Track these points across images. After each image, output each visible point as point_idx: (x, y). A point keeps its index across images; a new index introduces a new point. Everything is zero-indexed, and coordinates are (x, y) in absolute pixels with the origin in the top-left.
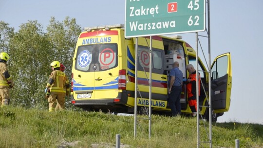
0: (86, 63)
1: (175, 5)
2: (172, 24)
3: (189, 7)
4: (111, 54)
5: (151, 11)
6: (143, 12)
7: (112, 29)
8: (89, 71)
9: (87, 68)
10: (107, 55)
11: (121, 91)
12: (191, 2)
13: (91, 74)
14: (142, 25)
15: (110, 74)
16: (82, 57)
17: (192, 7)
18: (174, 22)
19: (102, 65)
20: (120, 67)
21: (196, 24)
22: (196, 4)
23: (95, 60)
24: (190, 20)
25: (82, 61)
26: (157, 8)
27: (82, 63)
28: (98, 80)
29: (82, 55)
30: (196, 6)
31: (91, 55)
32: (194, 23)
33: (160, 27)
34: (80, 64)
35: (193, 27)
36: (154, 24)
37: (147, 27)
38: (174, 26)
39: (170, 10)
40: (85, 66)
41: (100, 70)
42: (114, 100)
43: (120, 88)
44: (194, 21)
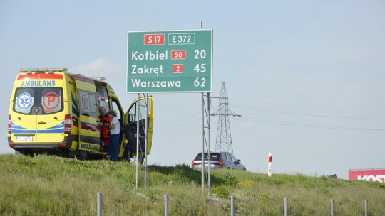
0: (27, 105)
1: (181, 66)
2: (178, 84)
3: (195, 69)
4: (56, 98)
5: (155, 70)
6: (146, 71)
7: (55, 73)
8: (30, 114)
9: (28, 110)
10: (51, 99)
11: (67, 135)
12: (198, 65)
13: (33, 117)
14: (145, 83)
15: (56, 118)
16: (22, 100)
17: (198, 70)
18: (179, 82)
19: (45, 109)
20: (66, 112)
21: (203, 85)
22: (202, 67)
23: (37, 102)
24: (196, 81)
25: (21, 103)
26: (161, 68)
27: (22, 105)
28: (42, 123)
29: (22, 97)
30: (203, 69)
31: (33, 98)
32: (200, 84)
33: (165, 86)
34: (19, 106)
35: (199, 88)
36: (158, 82)
37: (151, 84)
38: (180, 85)
39: (175, 71)
40: (25, 108)
41: (44, 113)
42: (59, 144)
43: (66, 133)
44: (201, 82)
